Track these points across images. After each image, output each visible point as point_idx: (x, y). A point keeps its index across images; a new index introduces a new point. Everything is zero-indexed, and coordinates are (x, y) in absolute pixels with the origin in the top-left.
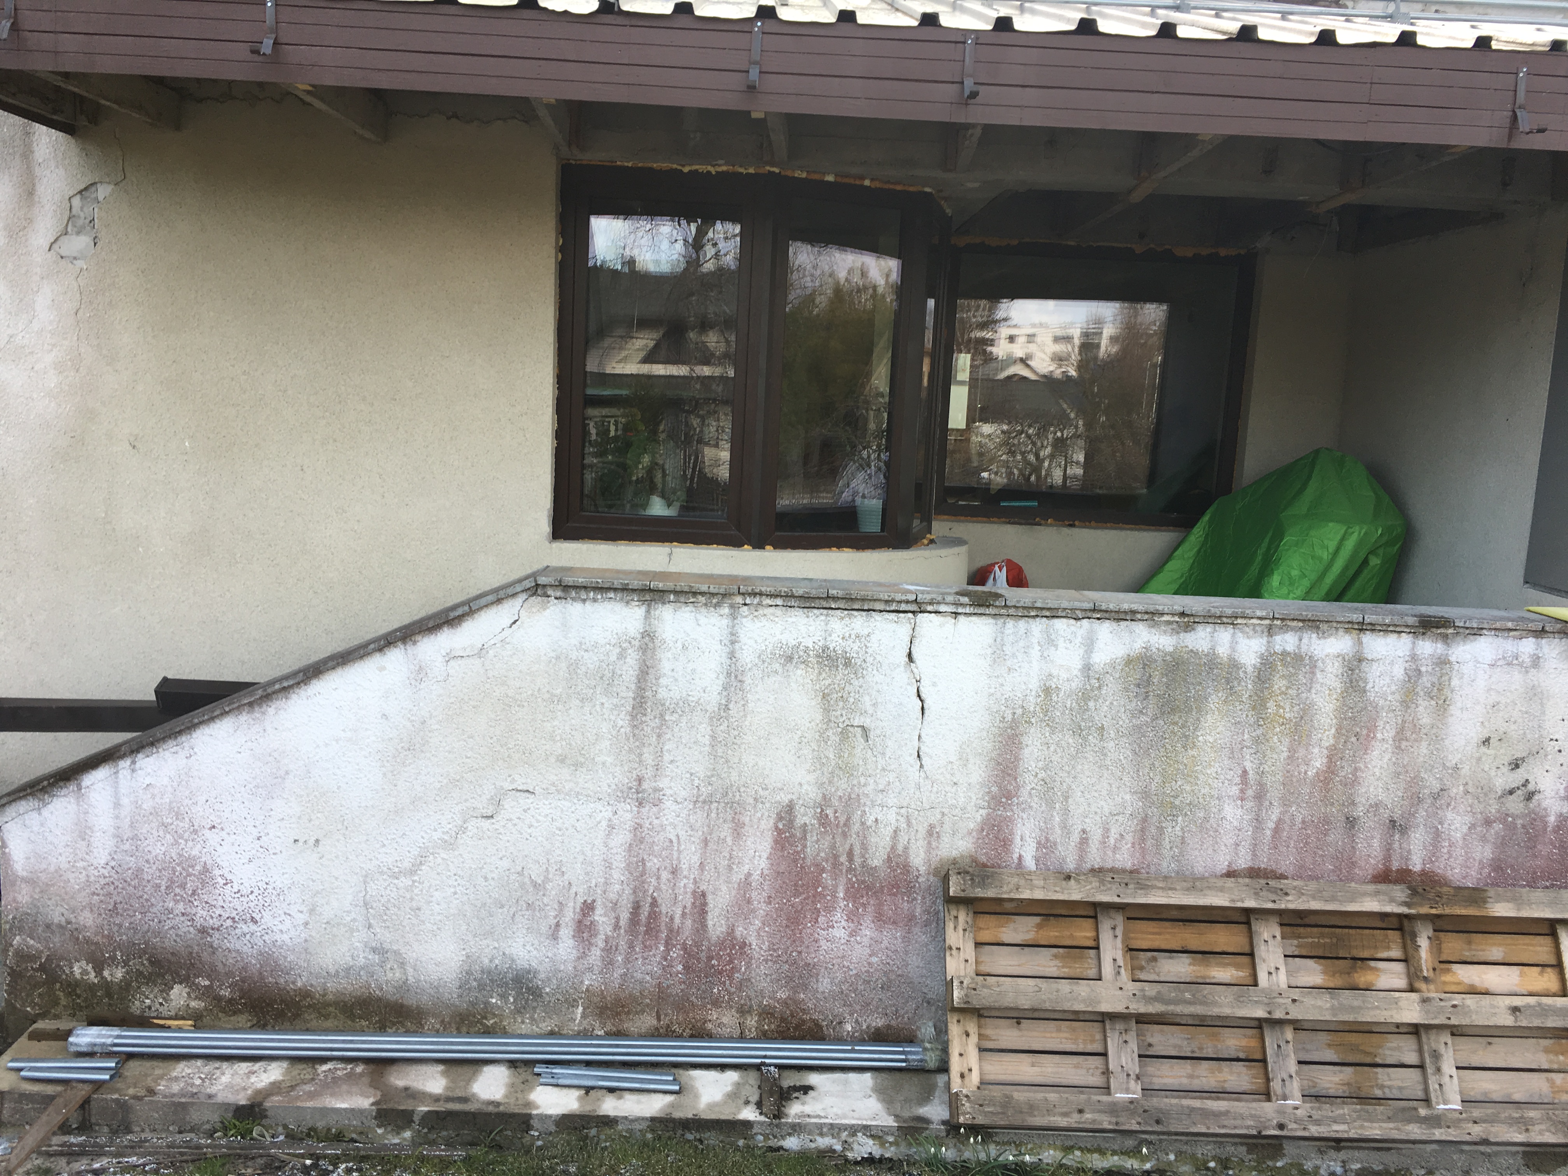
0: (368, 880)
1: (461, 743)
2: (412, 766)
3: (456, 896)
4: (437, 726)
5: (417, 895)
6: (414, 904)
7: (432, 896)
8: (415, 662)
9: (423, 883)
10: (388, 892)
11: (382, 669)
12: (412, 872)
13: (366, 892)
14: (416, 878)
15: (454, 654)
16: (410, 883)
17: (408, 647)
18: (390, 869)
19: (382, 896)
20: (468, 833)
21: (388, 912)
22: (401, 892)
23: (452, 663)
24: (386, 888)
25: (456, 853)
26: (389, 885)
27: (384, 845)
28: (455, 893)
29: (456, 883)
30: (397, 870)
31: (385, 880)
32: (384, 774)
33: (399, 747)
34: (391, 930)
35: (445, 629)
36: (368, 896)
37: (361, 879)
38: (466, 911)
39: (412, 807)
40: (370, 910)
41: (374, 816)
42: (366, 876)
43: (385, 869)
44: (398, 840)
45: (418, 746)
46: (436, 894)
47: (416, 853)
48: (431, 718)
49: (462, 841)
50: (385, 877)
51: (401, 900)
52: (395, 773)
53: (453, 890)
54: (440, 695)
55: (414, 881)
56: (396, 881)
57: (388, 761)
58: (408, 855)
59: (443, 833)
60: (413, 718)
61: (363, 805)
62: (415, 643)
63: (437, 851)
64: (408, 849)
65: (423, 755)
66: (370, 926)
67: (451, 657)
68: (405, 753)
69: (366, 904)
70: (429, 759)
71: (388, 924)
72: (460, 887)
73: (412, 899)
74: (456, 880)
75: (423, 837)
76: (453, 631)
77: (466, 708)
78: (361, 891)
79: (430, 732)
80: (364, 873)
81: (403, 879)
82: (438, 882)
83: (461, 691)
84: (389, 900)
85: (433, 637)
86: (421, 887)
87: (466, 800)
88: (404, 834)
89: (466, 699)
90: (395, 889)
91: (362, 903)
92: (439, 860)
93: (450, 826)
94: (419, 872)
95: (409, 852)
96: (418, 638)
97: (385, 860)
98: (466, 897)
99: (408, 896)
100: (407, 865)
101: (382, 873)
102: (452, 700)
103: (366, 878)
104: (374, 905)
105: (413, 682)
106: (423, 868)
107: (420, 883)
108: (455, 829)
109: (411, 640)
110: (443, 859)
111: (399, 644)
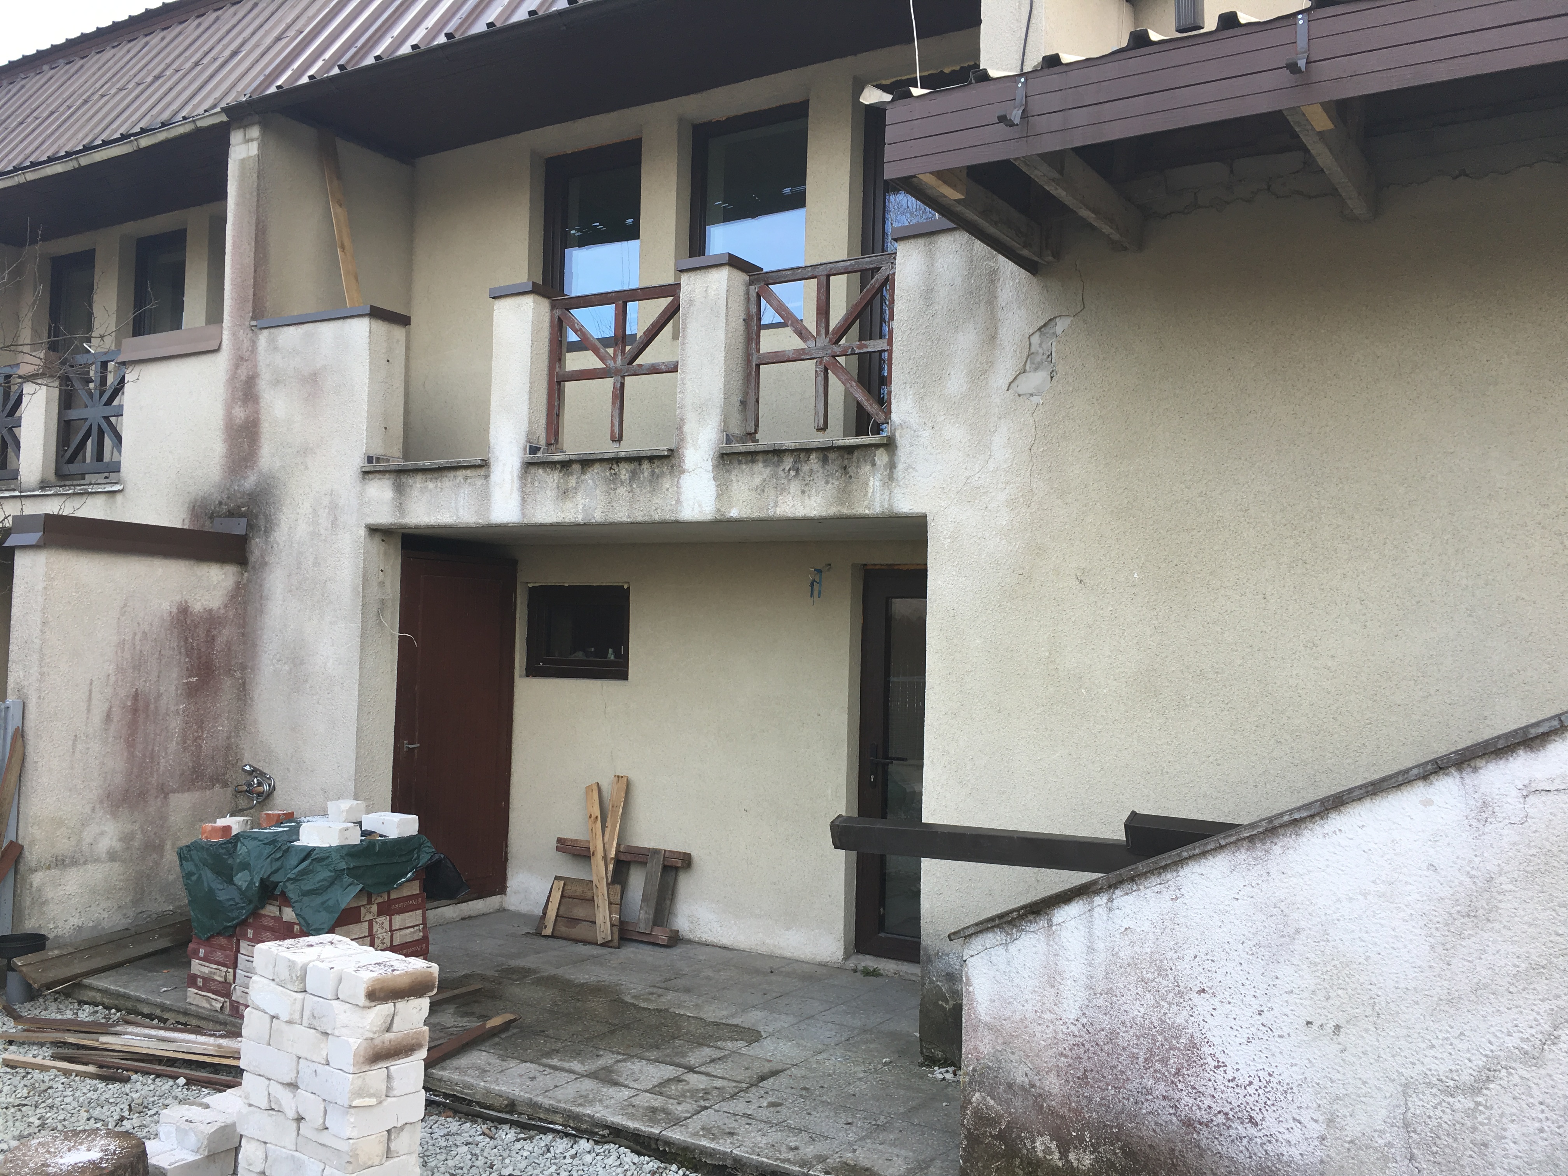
0: (1410, 1092)
1: (1548, 912)
2: (1473, 939)
3: (1544, 1135)
4: (1510, 887)
5: (1482, 1124)
6: (1478, 1137)
7: (1505, 1130)
8: (1476, 796)
9: (1491, 1108)
10: (1438, 1113)
11: (1428, 803)
12: (1475, 1090)
13: (1408, 1109)
14: (1480, 1099)
15: (1534, 787)
16: (1472, 1105)
17: (1464, 775)
18: (1440, 1080)
19: (1430, 1117)
20: (1561, 1045)
21: (1438, 1142)
22: (1458, 1116)
23: (1532, 799)
24: (1435, 1107)
25: (1542, 1071)
26: (1440, 1103)
27: (1433, 1046)
28: (1542, 1130)
29: (1542, 1116)
30: (1451, 1083)
31: (1434, 1095)
32: (1432, 947)
33: (1453, 911)
34: (1443, 1168)
35: (1521, 752)
36: (1409, 1115)
37: (1400, 1089)
38: (1559, 1159)
39: (1473, 997)
40: (1412, 1134)
41: (1417, 1003)
42: (1406, 1085)
43: (1434, 1080)
44: (1453, 1040)
45: (1481, 912)
46: (1512, 1127)
47: (1481, 1063)
48: (1500, 875)
49: (1551, 1056)
50: (1434, 1091)
51: (1458, 1126)
52: (1448, 946)
53: (1537, 1125)
54: (1515, 844)
55: (1478, 1104)
56: (1451, 1100)
57: (1437, 929)
58: (1469, 1064)
59: (1522, 1040)
60: (1473, 873)
61: (1402, 986)
62: (1475, 770)
63: (1513, 1065)
64: (1469, 1055)
65: (1490, 925)
66: (1412, 1158)
67: (1529, 792)
68: (1462, 920)
69: (1406, 1125)
70: (1499, 931)
71: (1439, 1159)
72: (1549, 1123)
73: (1474, 1129)
74: (1543, 1111)
75: (1490, 1043)
76: (1533, 755)
77: (1556, 864)
78: (1398, 1106)
79: (1499, 893)
80: (1403, 1081)
81: (1461, 1098)
82: (1514, 1110)
83: (1547, 839)
84: (1440, 1125)
85: (1502, 764)
86: (1488, 1113)
87: (1557, 997)
88: (1462, 1034)
89: (1555, 849)
90: (1448, 1111)
91: (1401, 1123)
92: (1516, 1079)
93: (1533, 1031)
94: (1485, 1091)
95: (1470, 1060)
96: (1480, 763)
97: (1433, 1067)
98: (1558, 1140)
99: (1469, 1124)
100: (1465, 1078)
101: (1429, 1085)
102: (1533, 851)
103: (1407, 1088)
104: (1419, 1129)
105: (1474, 823)
106: (1492, 1086)
107: (1486, 1107)
108: (1540, 1036)
109: (1469, 765)
110: (1522, 1078)
111: (1452, 770)
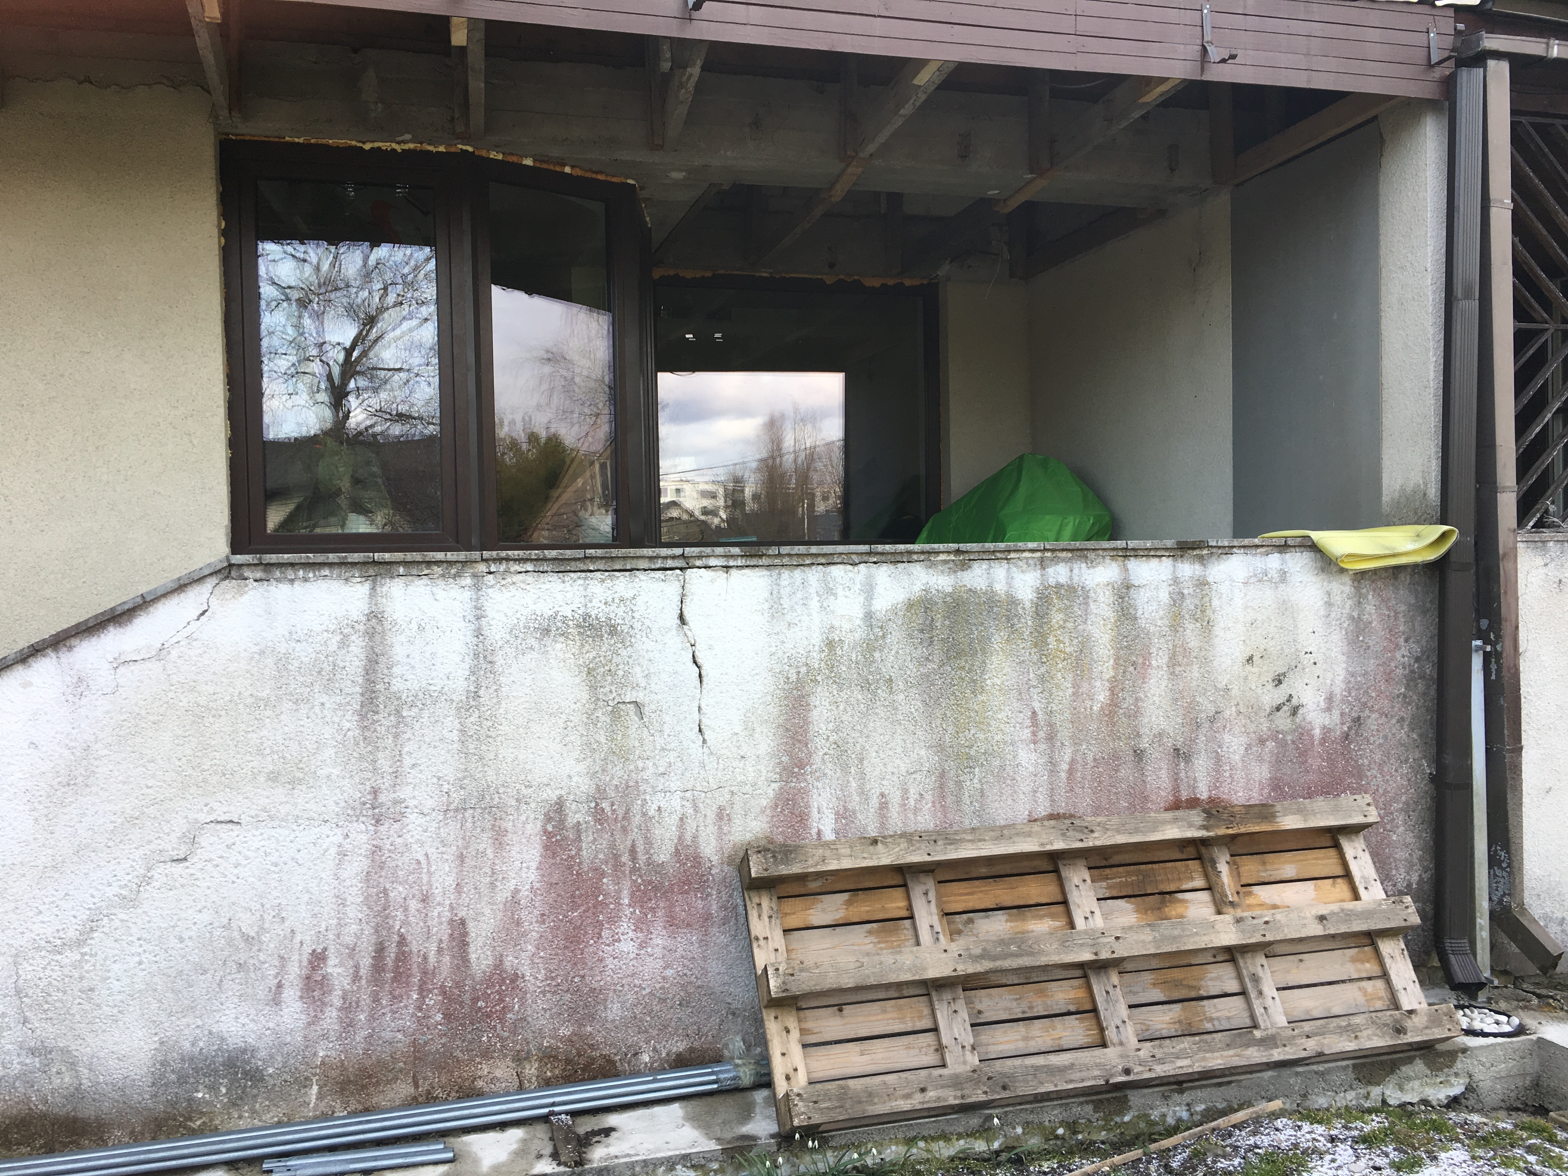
0: (20, 960)
1: (139, 769)
2: (74, 805)
3: (143, 966)
4: (106, 752)
5: (88, 972)
6: (85, 984)
7: (109, 971)
8: (71, 673)
9: (96, 954)
10: (48, 973)
11: (26, 685)
12: (80, 943)
13: (19, 977)
14: (86, 949)
15: (124, 658)
16: (78, 957)
17: (61, 654)
18: (49, 942)
19: (40, 979)
20: (154, 884)
21: (50, 999)
22: (66, 971)
23: (122, 670)
24: (44, 968)
25: (139, 911)
26: (49, 963)
27: (41, 912)
28: (140, 963)
29: (140, 950)
30: (59, 942)
31: (43, 957)
32: (36, 820)
33: (55, 783)
34: (55, 1022)
35: (111, 629)
36: (21, 982)
37: (10, 960)
38: (156, 984)
39: (76, 859)
40: (24, 999)
41: (24, 876)
42: (16, 956)
43: (43, 943)
44: (58, 902)
45: (80, 779)
46: (115, 967)
47: (85, 917)
48: (96, 742)
49: (147, 895)
50: (43, 953)
51: (67, 980)
52: (51, 816)
53: (137, 959)
54: (108, 712)
55: (83, 954)
56: (59, 957)
57: (40, 802)
58: (74, 921)
59: (121, 887)
60: (72, 744)
61: (9, 862)
62: (70, 648)
63: (114, 911)
64: (74, 913)
65: (88, 790)
66: (25, 1021)
67: (120, 663)
68: (63, 790)
69: (18, 992)
70: (97, 794)
71: (50, 1014)
72: (147, 955)
73: (81, 978)
74: (141, 946)
75: (93, 896)
76: (121, 630)
77: (144, 725)
78: (10, 977)
79: (96, 759)
80: (14, 952)
81: (68, 953)
82: (116, 952)
83: (136, 705)
84: (50, 984)
85: (94, 640)
86: (93, 960)
87: (150, 842)
88: (67, 894)
89: (143, 712)
90: (57, 968)
91: (13, 992)
92: (117, 923)
93: (129, 877)
94: (89, 942)
95: (75, 917)
96: (74, 642)
97: (42, 931)
98: (155, 967)
99: (77, 975)
100: (72, 934)
101: (38, 949)
102: (125, 717)
103: (17, 958)
104: (30, 994)
105: (70, 698)
106: (95, 935)
107: (91, 955)
108: (136, 880)
109: (65, 645)
110: (122, 921)
111: (49, 651)
